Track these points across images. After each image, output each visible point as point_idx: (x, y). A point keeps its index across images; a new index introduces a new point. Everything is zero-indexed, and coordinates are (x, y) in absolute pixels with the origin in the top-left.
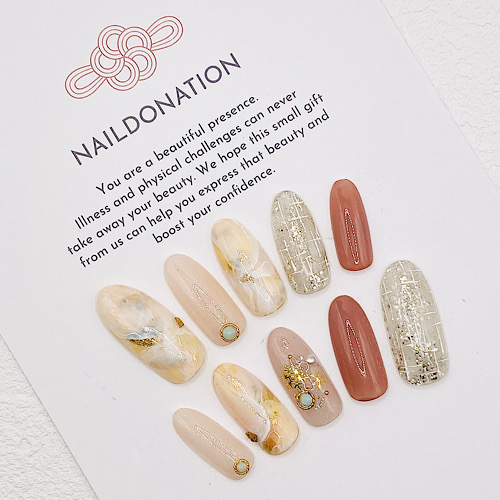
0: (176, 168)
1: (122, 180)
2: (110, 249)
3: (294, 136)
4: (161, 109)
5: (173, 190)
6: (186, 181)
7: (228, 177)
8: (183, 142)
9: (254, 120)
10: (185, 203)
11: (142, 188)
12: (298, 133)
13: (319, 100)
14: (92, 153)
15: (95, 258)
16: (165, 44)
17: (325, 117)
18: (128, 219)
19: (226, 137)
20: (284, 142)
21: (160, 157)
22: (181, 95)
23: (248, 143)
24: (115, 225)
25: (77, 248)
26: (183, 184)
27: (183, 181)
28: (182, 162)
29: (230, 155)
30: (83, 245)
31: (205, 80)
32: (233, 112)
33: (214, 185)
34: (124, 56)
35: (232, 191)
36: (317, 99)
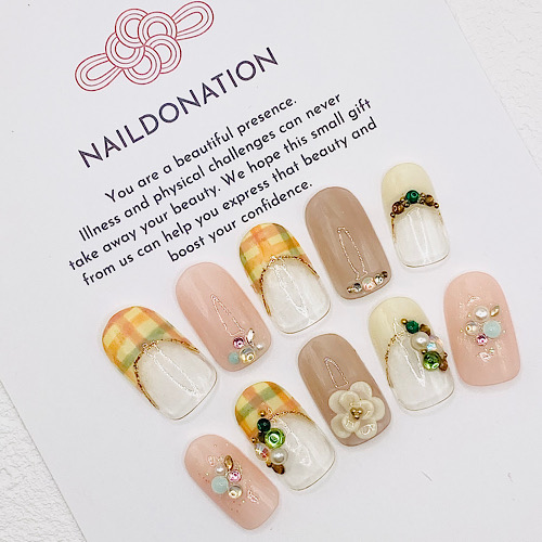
0: (197, 176)
1: (136, 187)
2: (117, 265)
3: (336, 146)
4: (184, 108)
5: (194, 201)
6: (209, 192)
7: (258, 189)
8: (208, 147)
9: (290, 125)
10: (207, 216)
11: (158, 197)
12: (340, 143)
13: (366, 106)
14: (103, 154)
15: (100, 275)
16: (192, 33)
17: (372, 126)
18: (140, 233)
19: (258, 143)
20: (323, 153)
21: (180, 162)
22: (207, 92)
23: (283, 152)
24: (125, 238)
25: (80, 263)
26: (205, 194)
27: (206, 191)
28: (206, 170)
29: (260, 164)
30: (87, 259)
31: (236, 76)
32: (267, 115)
33: (241, 198)
34: (144, 45)
35: (261, 205)
36: (363, 104)
